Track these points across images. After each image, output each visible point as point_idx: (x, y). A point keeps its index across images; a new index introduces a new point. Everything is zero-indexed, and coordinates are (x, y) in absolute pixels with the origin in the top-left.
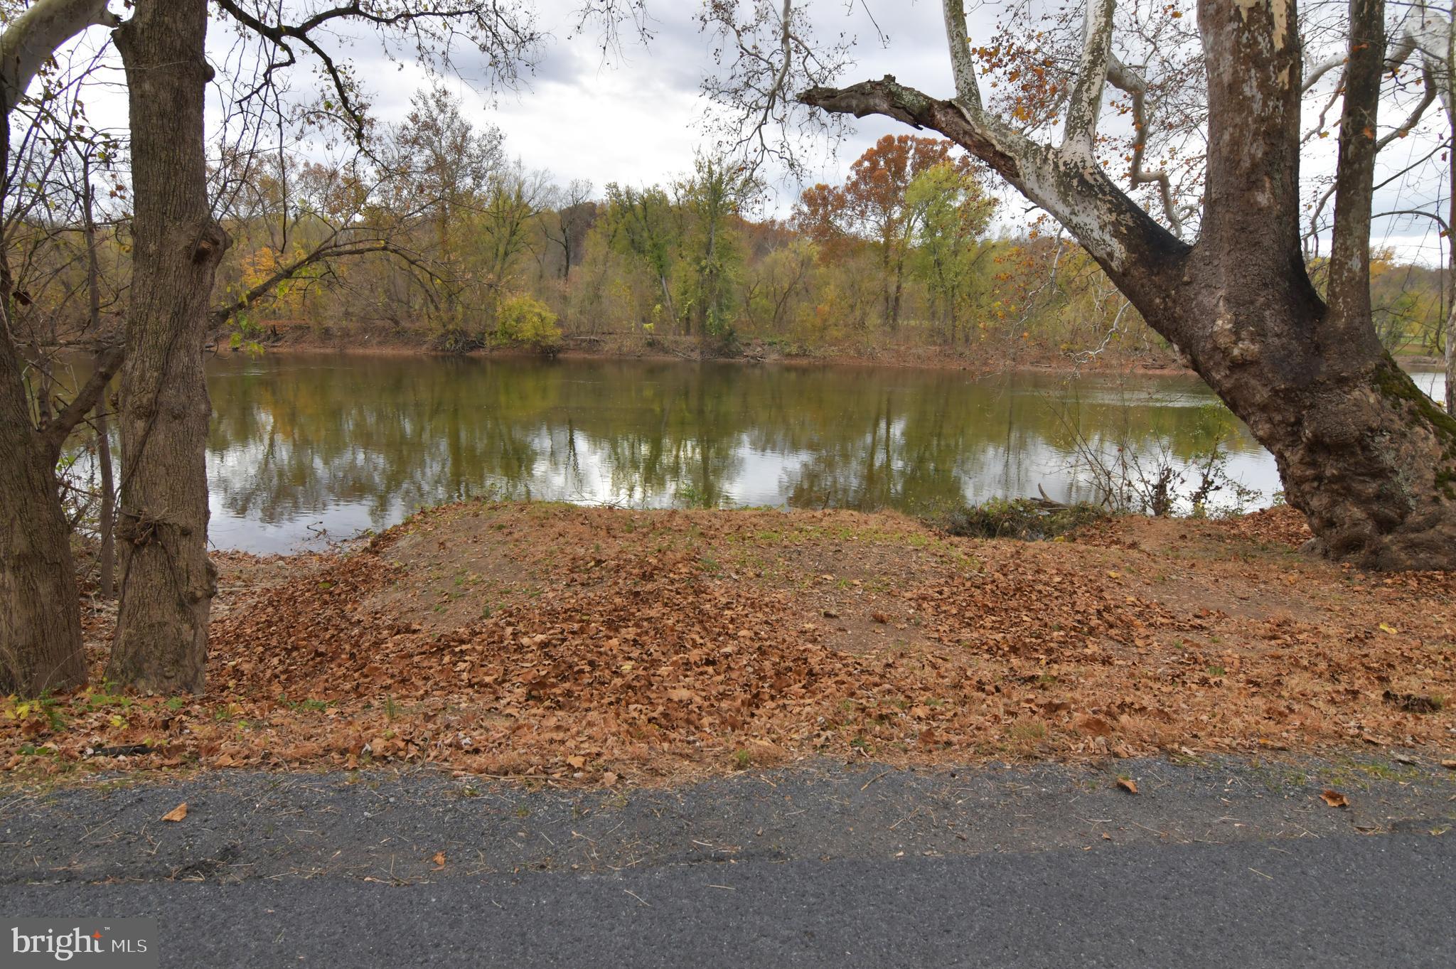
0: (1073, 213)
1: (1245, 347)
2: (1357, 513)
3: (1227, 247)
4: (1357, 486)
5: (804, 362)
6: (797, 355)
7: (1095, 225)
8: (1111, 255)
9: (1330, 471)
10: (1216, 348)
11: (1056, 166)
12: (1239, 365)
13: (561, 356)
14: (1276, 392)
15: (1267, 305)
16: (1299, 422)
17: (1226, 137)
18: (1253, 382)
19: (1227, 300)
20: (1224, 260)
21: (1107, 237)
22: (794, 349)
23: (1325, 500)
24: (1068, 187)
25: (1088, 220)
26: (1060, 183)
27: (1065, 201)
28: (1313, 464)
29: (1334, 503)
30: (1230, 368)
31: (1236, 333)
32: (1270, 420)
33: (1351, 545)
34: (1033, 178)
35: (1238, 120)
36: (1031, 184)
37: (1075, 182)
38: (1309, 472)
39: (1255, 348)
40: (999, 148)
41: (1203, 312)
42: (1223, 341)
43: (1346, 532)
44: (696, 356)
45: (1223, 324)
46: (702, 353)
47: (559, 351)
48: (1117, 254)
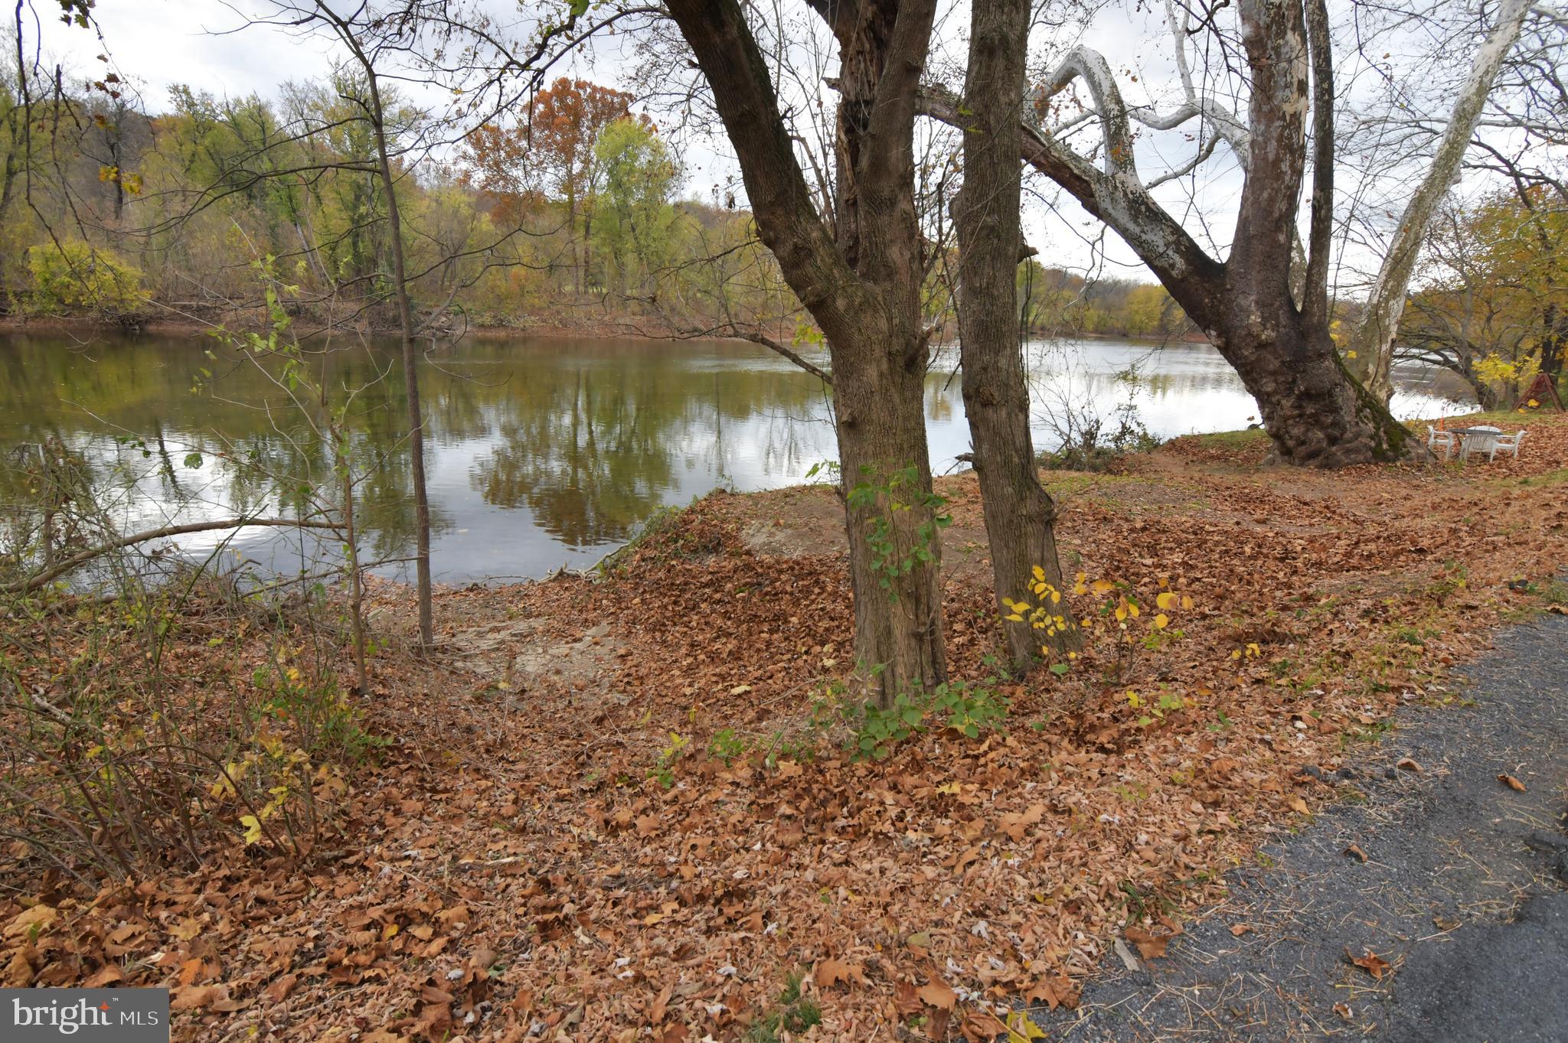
0: (1143, 231)
1: (1267, 335)
2: (1320, 435)
3: (1258, 267)
4: (1323, 419)
5: (502, 334)
6: (491, 326)
7: (1161, 243)
8: (1172, 266)
9: (1310, 410)
10: (1250, 334)
11: (1125, 194)
12: (1262, 346)
13: (152, 328)
14: (1283, 362)
15: (1281, 307)
16: (1294, 381)
17: (1265, 195)
18: (1269, 356)
19: (1257, 303)
20: (1255, 276)
21: (1170, 252)
22: (487, 319)
23: (1302, 429)
24: (1138, 212)
25: (1155, 239)
26: (1130, 208)
27: (1136, 222)
28: (1300, 407)
29: (1308, 430)
30: (1256, 348)
31: (1264, 325)
32: (1275, 381)
33: (1312, 455)
34: (1108, 200)
35: (1275, 185)
36: (1106, 204)
37: (1143, 208)
38: (1296, 412)
39: (1273, 334)
40: (1076, 171)
41: (1242, 310)
42: (1255, 330)
43: (1313, 447)
44: (361, 327)
45: (1255, 318)
46: (371, 324)
47: (147, 322)
48: (1178, 265)
